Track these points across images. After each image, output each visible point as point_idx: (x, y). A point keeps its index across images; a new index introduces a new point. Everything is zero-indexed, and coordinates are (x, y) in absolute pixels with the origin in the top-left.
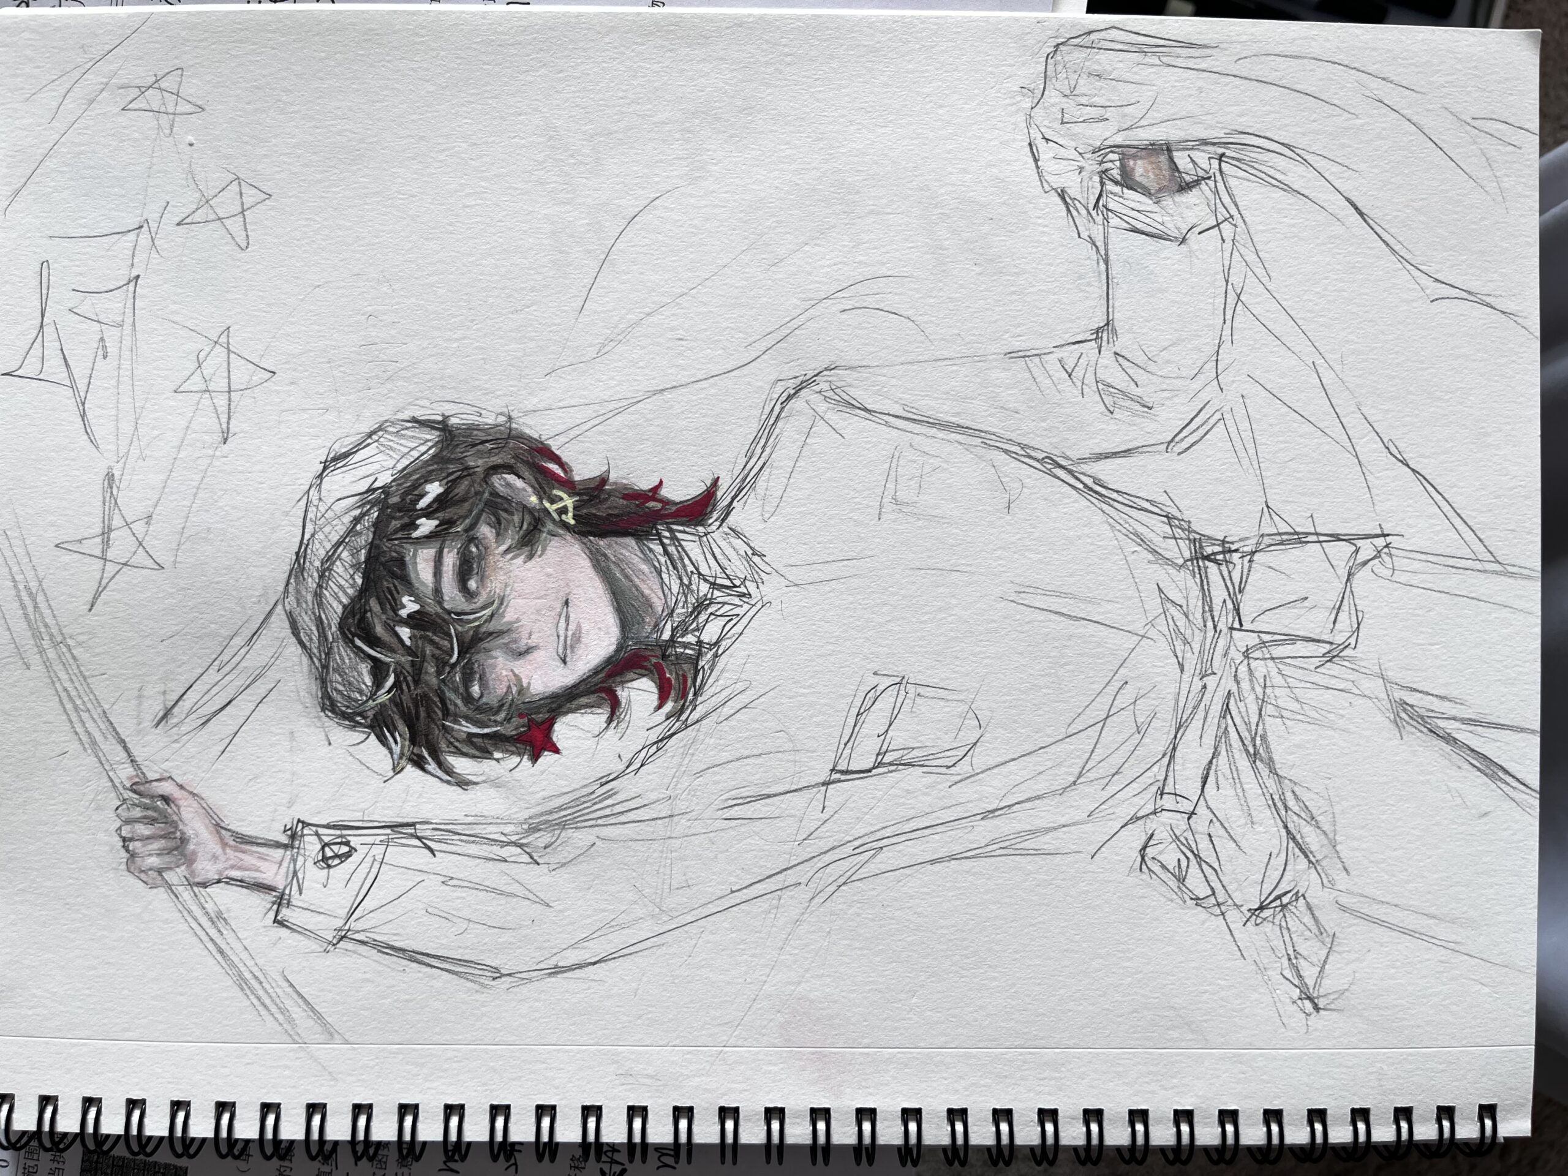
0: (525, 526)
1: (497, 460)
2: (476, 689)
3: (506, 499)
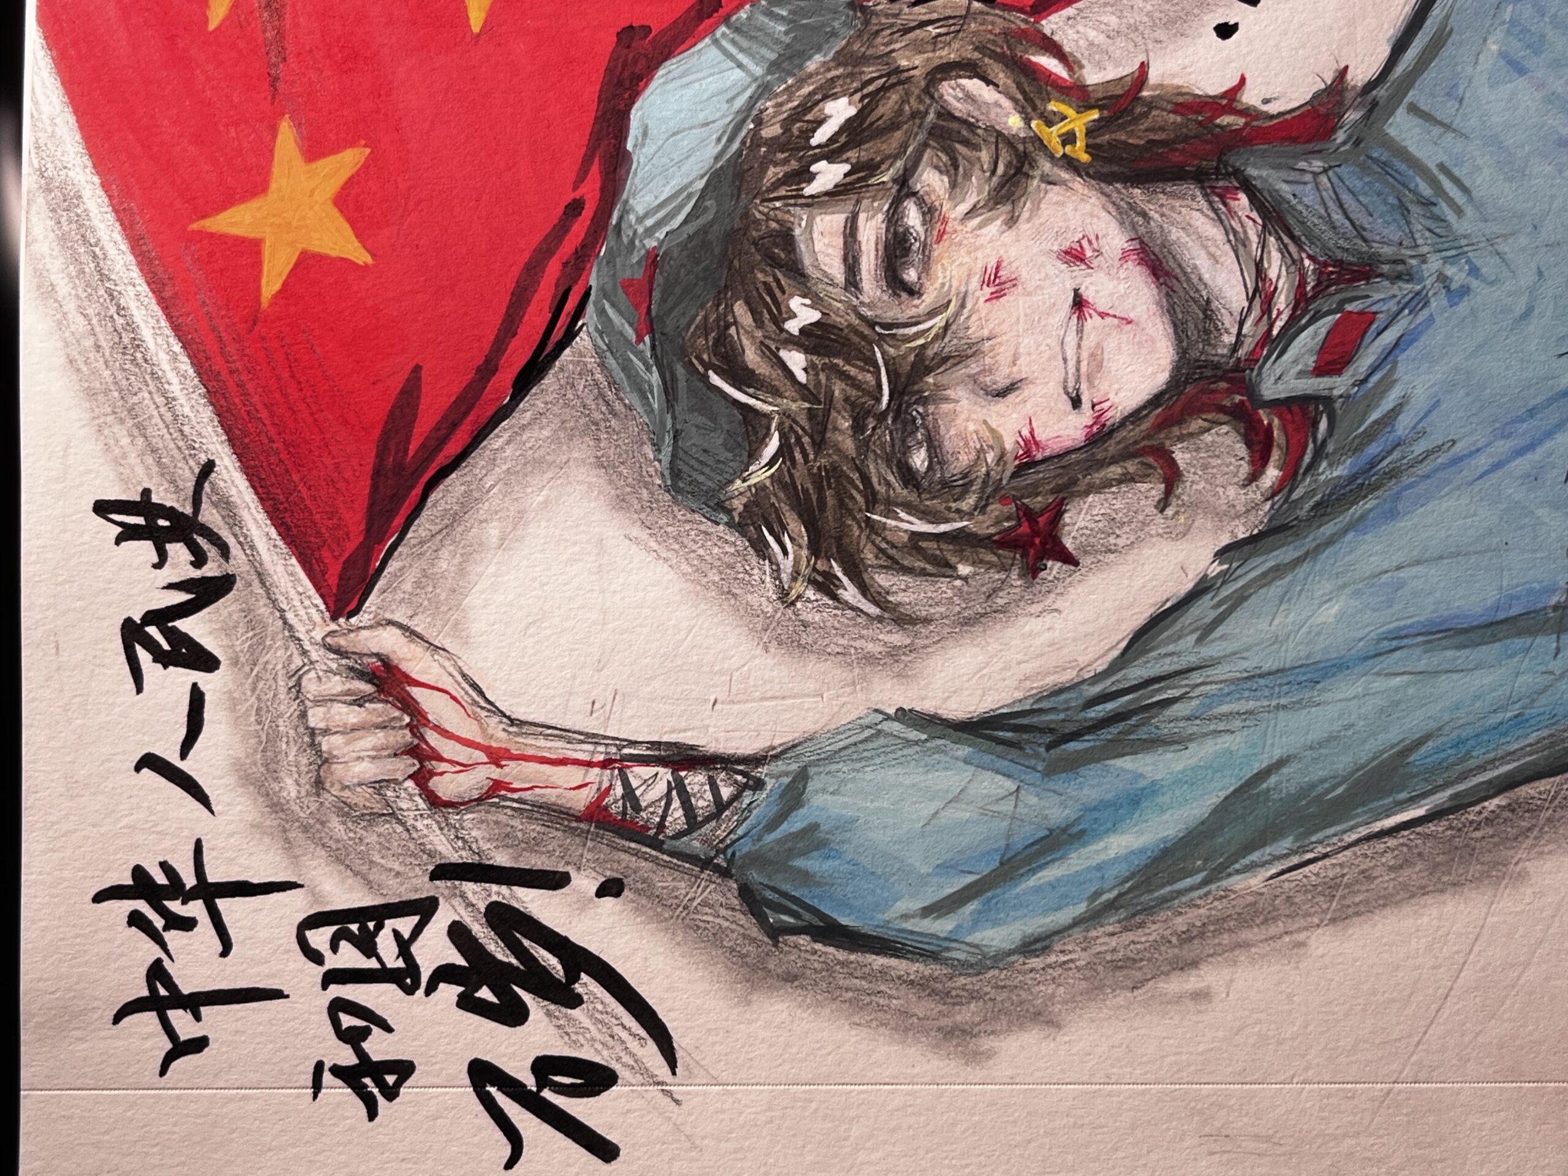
0: (1001, 169)
1: (948, 54)
3: (965, 122)
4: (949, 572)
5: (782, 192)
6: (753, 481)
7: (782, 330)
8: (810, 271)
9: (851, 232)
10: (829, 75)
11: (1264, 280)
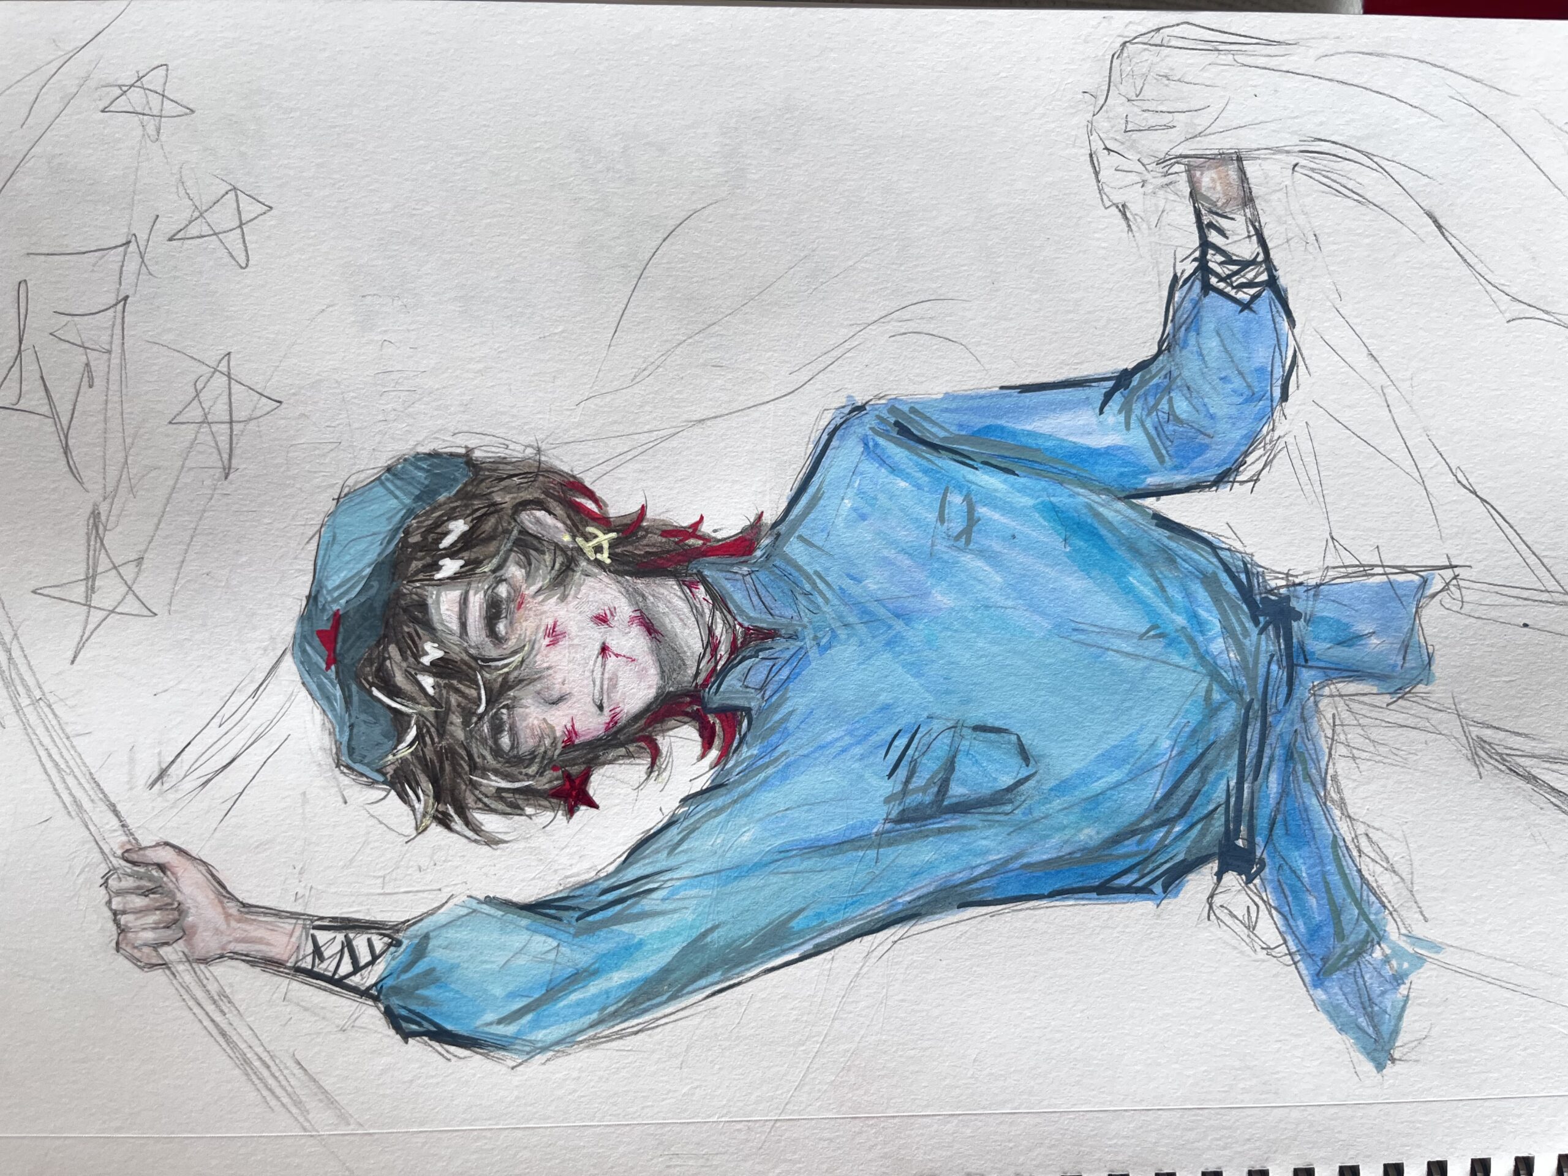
0: (557, 566)
1: (526, 495)
2: (505, 741)
3: (536, 537)
4: (519, 812)
5: (421, 576)
6: (399, 756)
7: (419, 663)
8: (438, 626)
9: (464, 602)
10: (452, 505)
11: (713, 637)
